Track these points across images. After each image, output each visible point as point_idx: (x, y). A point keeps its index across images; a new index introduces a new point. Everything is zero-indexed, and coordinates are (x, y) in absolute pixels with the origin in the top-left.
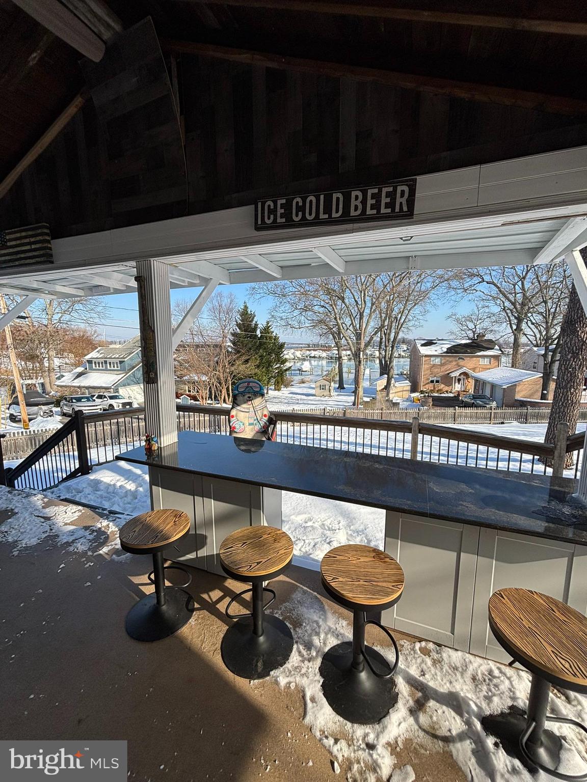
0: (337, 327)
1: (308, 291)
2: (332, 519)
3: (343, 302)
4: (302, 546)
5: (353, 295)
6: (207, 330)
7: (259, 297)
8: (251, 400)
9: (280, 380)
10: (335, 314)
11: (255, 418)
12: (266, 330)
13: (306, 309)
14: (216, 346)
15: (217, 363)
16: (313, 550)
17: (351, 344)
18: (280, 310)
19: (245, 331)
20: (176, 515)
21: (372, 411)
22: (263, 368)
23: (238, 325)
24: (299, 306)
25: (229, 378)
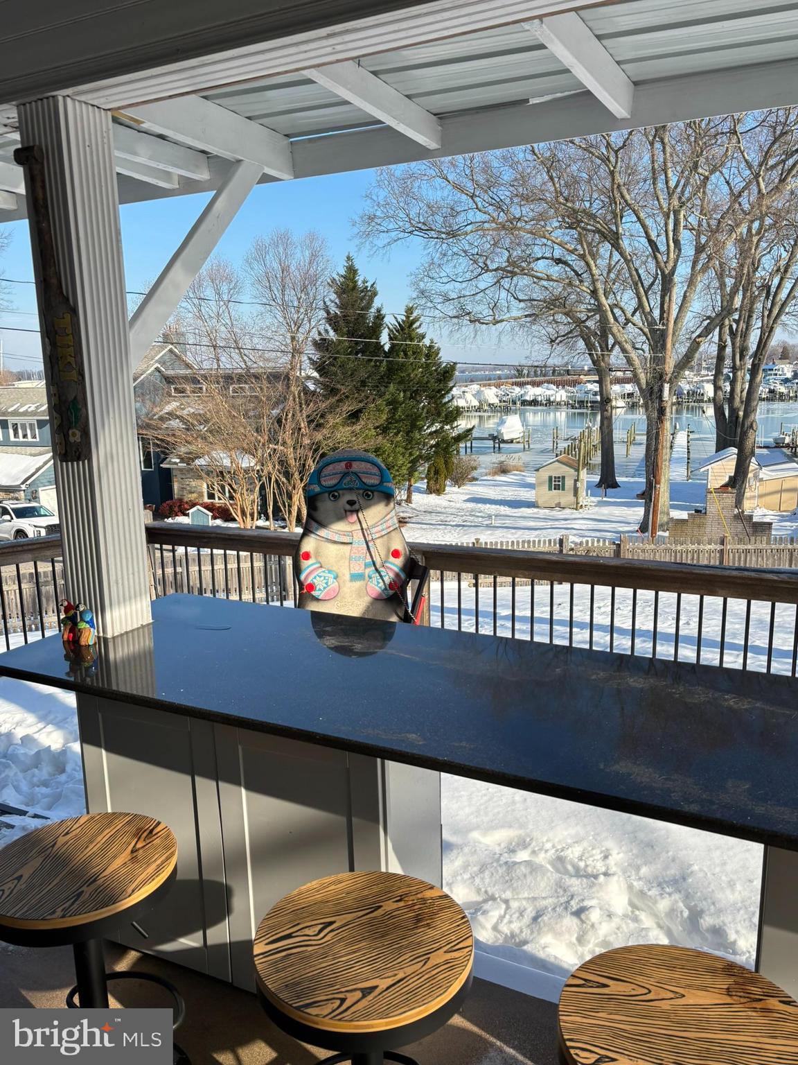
0: (598, 317)
1: (519, 219)
2: (585, 844)
3: (616, 246)
4: (502, 918)
5: (644, 226)
6: (252, 336)
7: (386, 242)
8: (357, 511)
9: (442, 466)
10: (594, 282)
11: (369, 560)
12: (407, 329)
13: (512, 269)
14: (275, 377)
15: (279, 421)
16: (532, 932)
17: (637, 362)
18: (442, 275)
19: (351, 334)
20: (139, 830)
21: (695, 547)
22: (396, 434)
23: (332, 320)
24: (492, 261)
25: (310, 461)
